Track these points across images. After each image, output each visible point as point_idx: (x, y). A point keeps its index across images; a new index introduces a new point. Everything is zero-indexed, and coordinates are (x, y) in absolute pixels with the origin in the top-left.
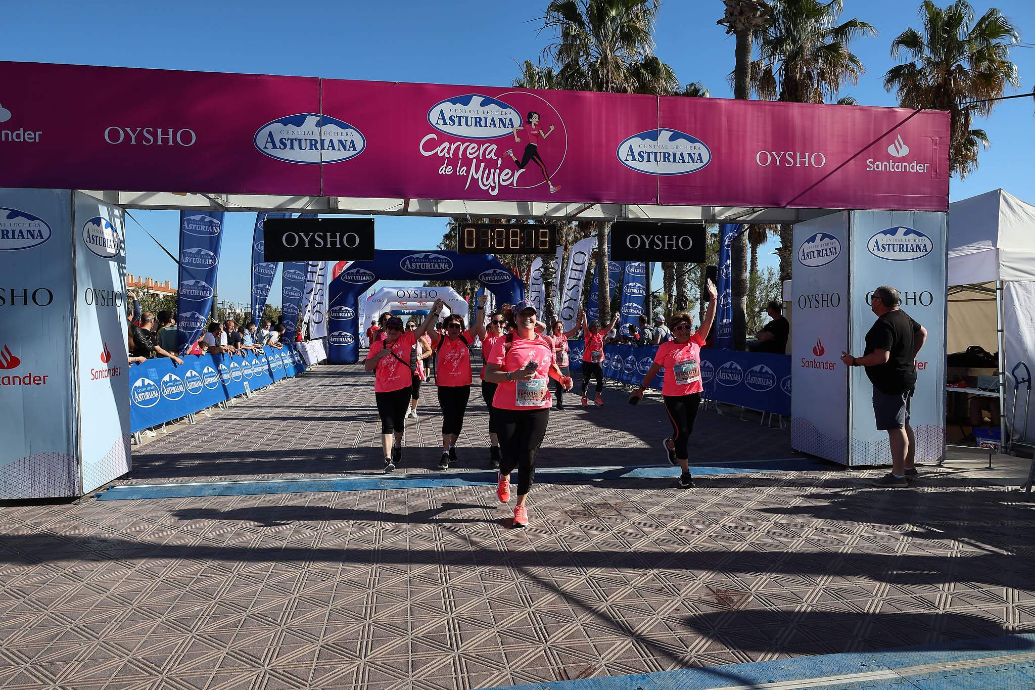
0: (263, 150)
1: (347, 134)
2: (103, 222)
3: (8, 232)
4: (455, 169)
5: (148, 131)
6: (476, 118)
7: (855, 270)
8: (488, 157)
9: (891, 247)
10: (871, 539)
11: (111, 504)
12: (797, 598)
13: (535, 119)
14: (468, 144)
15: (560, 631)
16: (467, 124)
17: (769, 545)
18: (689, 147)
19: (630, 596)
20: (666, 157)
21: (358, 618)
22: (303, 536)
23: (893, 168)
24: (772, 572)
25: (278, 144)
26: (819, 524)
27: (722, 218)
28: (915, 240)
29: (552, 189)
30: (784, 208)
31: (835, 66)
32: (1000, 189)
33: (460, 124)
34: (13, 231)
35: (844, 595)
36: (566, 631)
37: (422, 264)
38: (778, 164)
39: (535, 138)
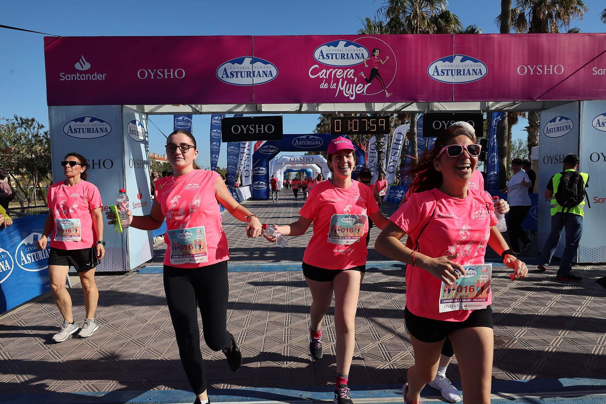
0: (222, 79)
1: (267, 67)
2: (137, 122)
3: (90, 129)
4: (329, 85)
5: (160, 71)
6: (342, 54)
7: (583, 139)
8: (349, 77)
10: (594, 309)
11: (144, 275)
12: (546, 343)
13: (377, 53)
14: (337, 69)
15: (398, 355)
16: (336, 58)
17: (526, 310)
20: (459, 72)
21: (281, 343)
22: (247, 296)
24: (528, 327)
25: (229, 75)
26: (558, 298)
27: (493, 108)
29: (387, 95)
30: (535, 101)
31: (567, 9)
33: (332, 58)
34: (93, 129)
35: (578, 342)
36: (401, 355)
37: (305, 142)
38: (532, 73)
39: (377, 64)
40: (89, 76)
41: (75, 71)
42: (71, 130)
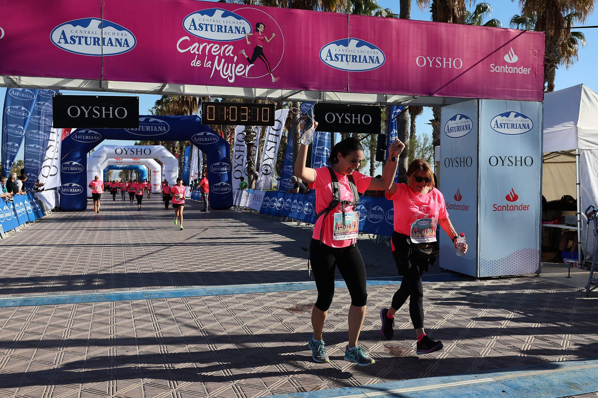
1: (122, 34)
4: (203, 63)
6: (218, 26)
7: (482, 141)
8: (227, 55)
9: (506, 126)
13: (261, 28)
14: (213, 44)
16: (212, 30)
18: (370, 52)
19: (337, 352)
20: (354, 58)
23: (507, 70)
25: (69, 40)
27: (392, 101)
28: (522, 121)
29: (274, 79)
32: (582, 84)
33: (206, 30)
37: (143, 127)
38: (431, 66)
39: (261, 41)
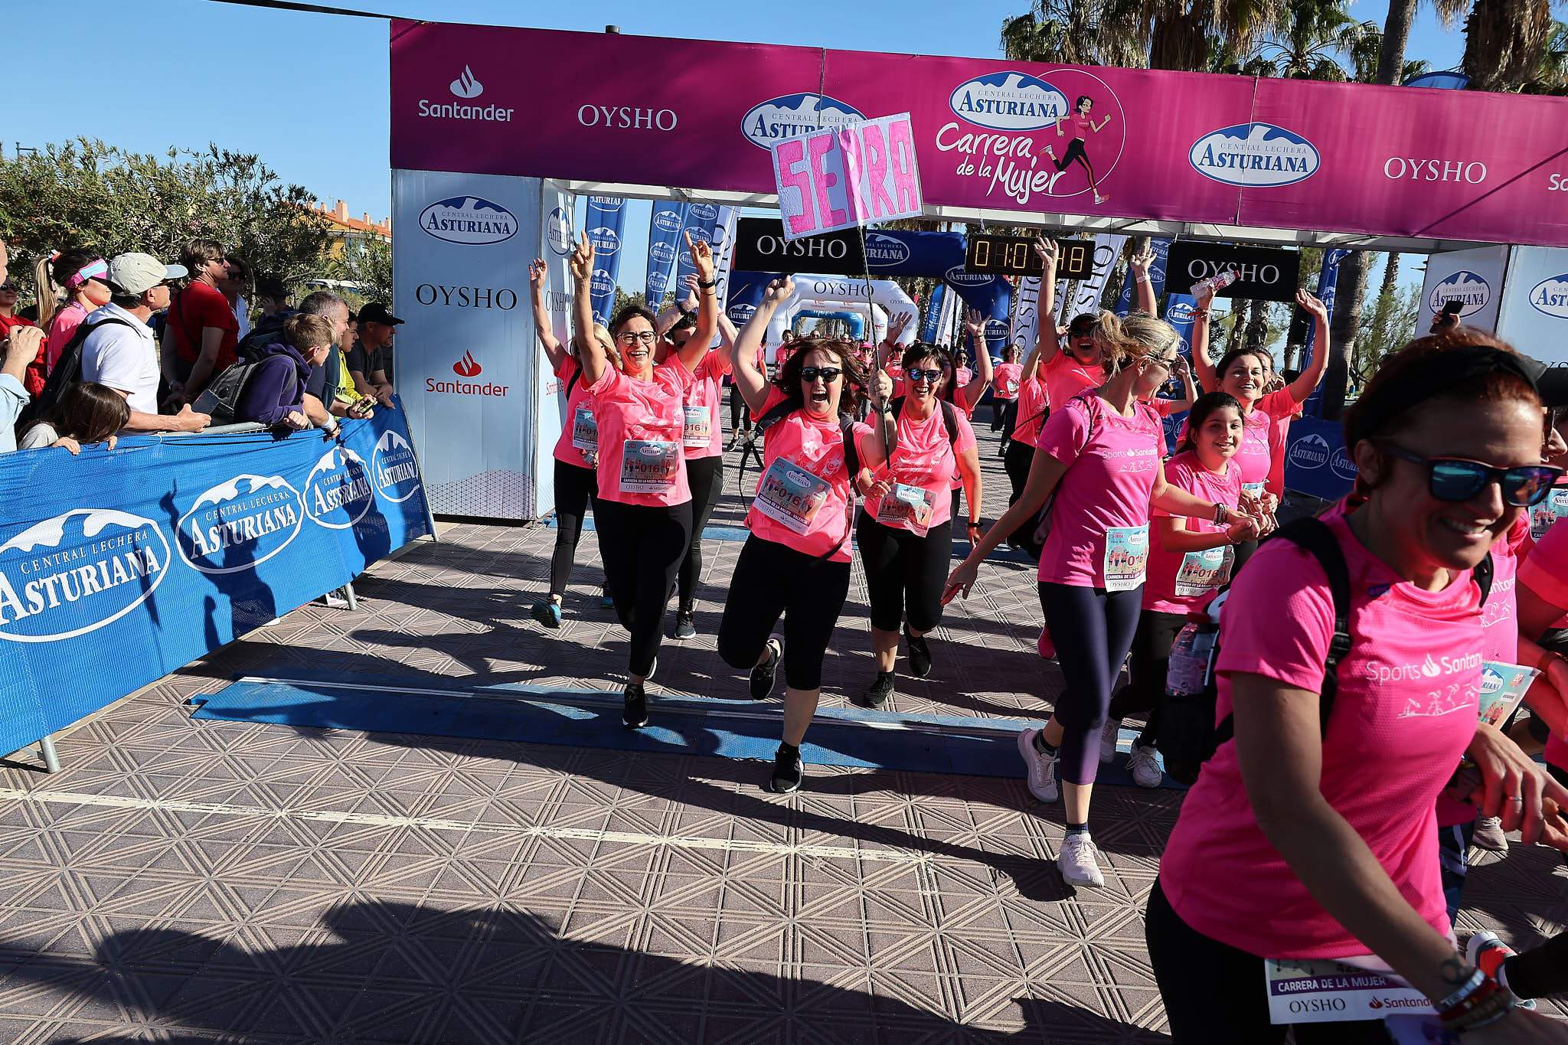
0: (752, 138)
1: (850, 121)
2: (561, 212)
3: (474, 224)
4: (977, 168)
5: (625, 112)
6: (1010, 103)
8: (1020, 155)
13: (1086, 107)
14: (997, 136)
16: (998, 112)
18: (1290, 150)
20: (1256, 162)
25: (768, 130)
27: (1325, 240)
29: (1098, 199)
33: (989, 111)
34: (480, 223)
38: (1415, 177)
39: (1083, 131)
40: (477, 111)
41: (451, 99)
42: (435, 223)
